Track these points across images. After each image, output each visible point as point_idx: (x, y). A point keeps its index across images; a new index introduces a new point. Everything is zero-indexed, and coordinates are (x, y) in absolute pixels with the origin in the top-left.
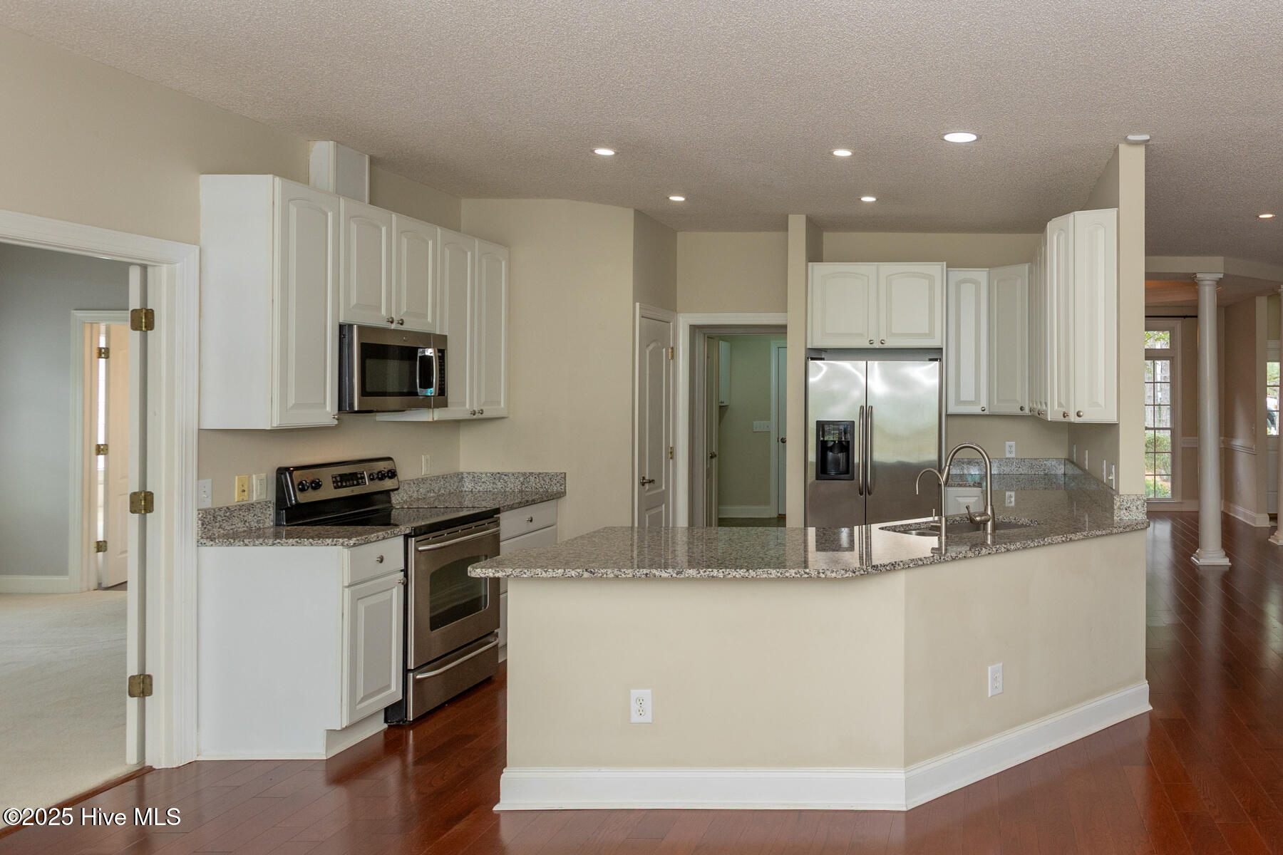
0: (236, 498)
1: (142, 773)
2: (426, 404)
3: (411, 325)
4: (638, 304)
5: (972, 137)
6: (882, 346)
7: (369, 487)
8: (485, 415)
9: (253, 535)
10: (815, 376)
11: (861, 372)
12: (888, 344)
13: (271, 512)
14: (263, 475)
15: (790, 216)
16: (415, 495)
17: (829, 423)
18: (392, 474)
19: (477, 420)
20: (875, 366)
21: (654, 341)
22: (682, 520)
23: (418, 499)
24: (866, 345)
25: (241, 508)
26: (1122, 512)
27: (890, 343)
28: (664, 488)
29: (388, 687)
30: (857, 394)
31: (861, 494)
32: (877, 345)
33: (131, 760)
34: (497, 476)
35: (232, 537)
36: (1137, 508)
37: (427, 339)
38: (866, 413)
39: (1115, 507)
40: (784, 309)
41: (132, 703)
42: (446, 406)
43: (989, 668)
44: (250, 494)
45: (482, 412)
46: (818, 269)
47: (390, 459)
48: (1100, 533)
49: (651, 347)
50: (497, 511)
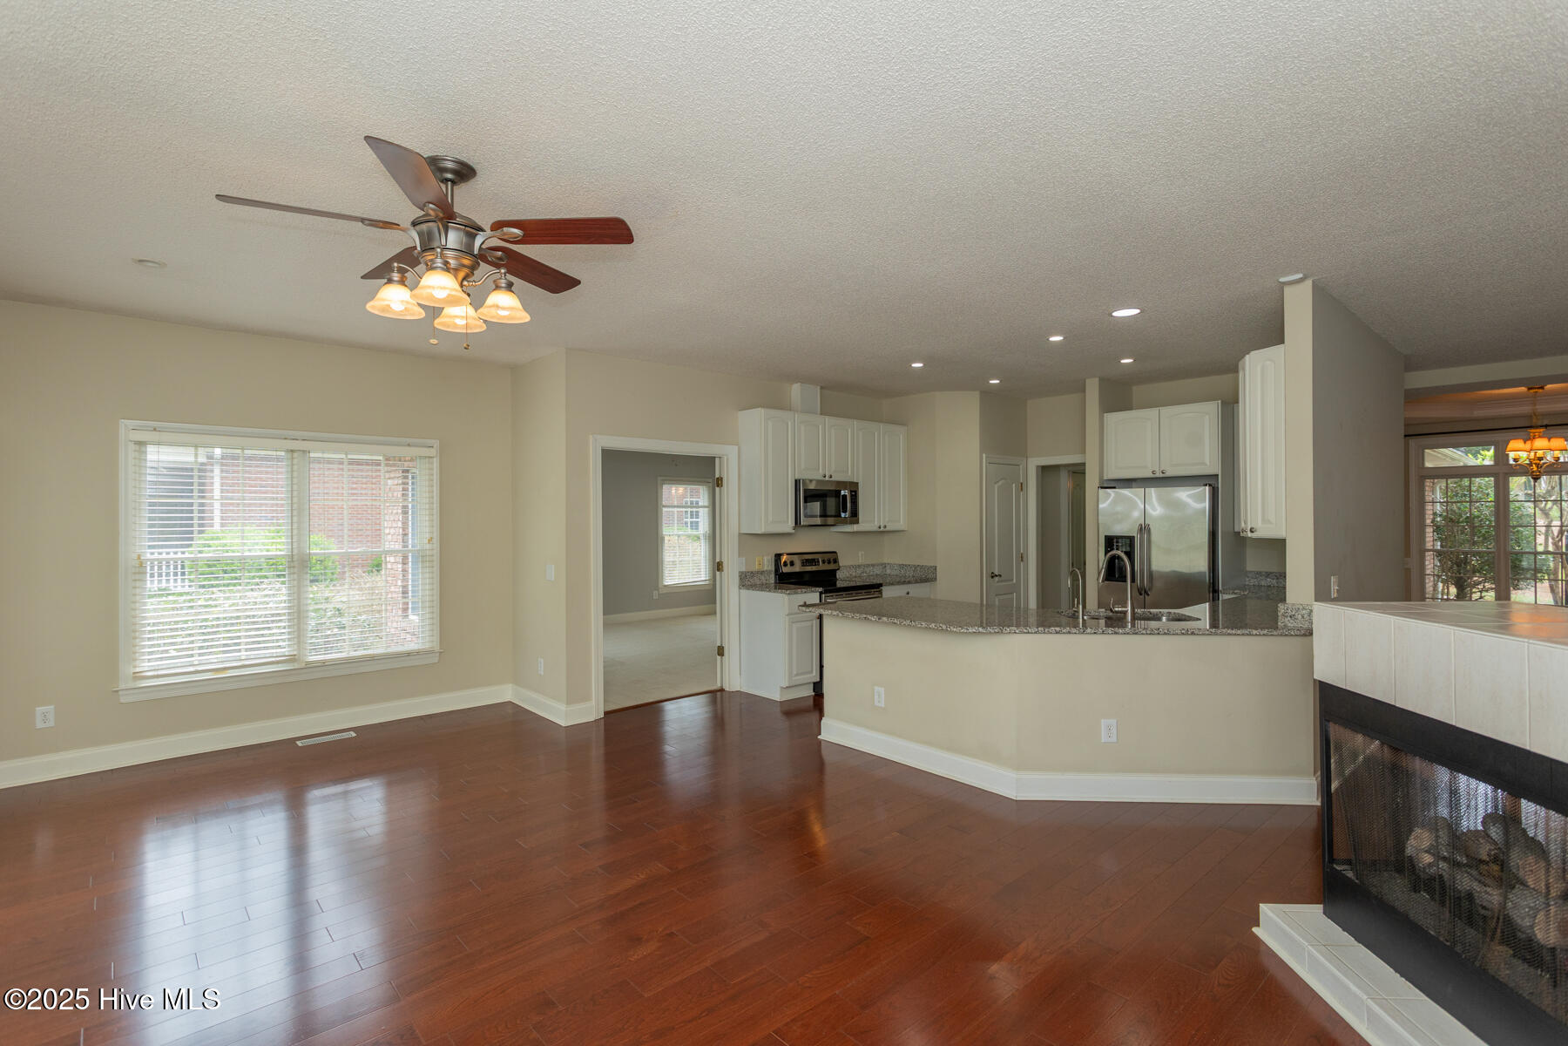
0: (756, 568)
1: (722, 690)
2: (845, 522)
3: (837, 477)
4: (984, 455)
5: (1136, 311)
6: (1162, 475)
7: (822, 567)
8: (887, 529)
9: (763, 587)
10: (1104, 502)
11: (1140, 498)
12: (1169, 474)
13: (773, 576)
14: (770, 558)
15: (1087, 381)
16: (854, 574)
17: (1118, 538)
18: (836, 561)
19: (882, 533)
20: (1153, 492)
21: (1002, 479)
22: (1033, 603)
23: (856, 577)
24: (1150, 475)
25: (758, 572)
26: (1286, 619)
27: (1170, 472)
28: (1014, 581)
29: (812, 672)
30: (1136, 514)
31: (1141, 594)
32: (1159, 475)
33: (719, 685)
34: (902, 566)
35: (753, 587)
36: (1303, 617)
37: (844, 484)
38: (1144, 529)
39: (1279, 614)
40: (1083, 451)
41: (719, 657)
42: (858, 523)
43: (1102, 720)
44: (763, 567)
45: (885, 527)
46: (1112, 419)
47: (835, 552)
48: (1234, 632)
49: (1000, 483)
50: (881, 585)
